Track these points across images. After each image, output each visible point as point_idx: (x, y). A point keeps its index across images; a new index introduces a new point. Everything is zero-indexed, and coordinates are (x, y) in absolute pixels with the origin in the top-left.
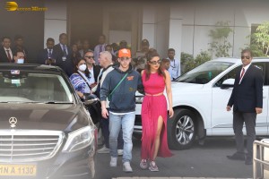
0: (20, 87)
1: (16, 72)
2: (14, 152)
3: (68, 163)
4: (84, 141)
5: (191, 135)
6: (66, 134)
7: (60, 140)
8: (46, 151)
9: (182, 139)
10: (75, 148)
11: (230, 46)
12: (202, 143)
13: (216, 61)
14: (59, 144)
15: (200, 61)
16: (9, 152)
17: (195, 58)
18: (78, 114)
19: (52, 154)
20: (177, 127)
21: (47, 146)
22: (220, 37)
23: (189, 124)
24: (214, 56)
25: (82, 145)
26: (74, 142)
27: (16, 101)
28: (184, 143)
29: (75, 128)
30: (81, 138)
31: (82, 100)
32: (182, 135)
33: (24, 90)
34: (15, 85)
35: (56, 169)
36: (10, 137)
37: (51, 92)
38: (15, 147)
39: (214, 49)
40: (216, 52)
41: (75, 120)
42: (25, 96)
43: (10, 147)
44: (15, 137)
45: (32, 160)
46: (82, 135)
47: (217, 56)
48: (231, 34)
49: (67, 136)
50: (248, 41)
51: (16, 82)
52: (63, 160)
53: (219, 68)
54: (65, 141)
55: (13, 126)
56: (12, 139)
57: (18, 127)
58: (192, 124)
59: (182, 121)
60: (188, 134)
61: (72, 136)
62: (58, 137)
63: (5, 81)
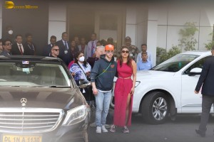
0: (29, 74)
1: (26, 62)
2: (24, 126)
3: (67, 134)
4: (80, 117)
5: (165, 113)
6: (65, 111)
7: (61, 116)
8: (49, 124)
9: (158, 116)
10: (72, 123)
11: (196, 42)
12: (174, 119)
13: (185, 54)
14: (60, 119)
15: (171, 54)
16: (21, 126)
17: (168, 51)
18: (75, 96)
19: (54, 127)
20: (154, 106)
21: (50, 121)
22: (188, 35)
23: (163, 104)
24: (183, 50)
25: (78, 120)
26: (71, 118)
27: (26, 85)
28: (159, 119)
29: (72, 107)
30: (77, 114)
31: (78, 84)
32: (157, 113)
33: (33, 77)
34: (25, 72)
35: (57, 139)
36: (21, 113)
37: (53, 78)
38: (25, 122)
39: (184, 44)
40: (184, 47)
41: (72, 101)
42: (33, 82)
43: (21, 122)
44: (25, 113)
45: (38, 132)
46: (78, 112)
47: (186, 50)
48: (197, 32)
49: (66, 113)
50: (211, 38)
51: (26, 70)
52: (63, 132)
53: (187, 59)
54: (64, 117)
55: (24, 105)
56: (23, 115)
57: (27, 106)
58: (165, 104)
59: (158, 101)
60: (162, 112)
61: (70, 113)
62: (59, 114)
63: (18, 69)
